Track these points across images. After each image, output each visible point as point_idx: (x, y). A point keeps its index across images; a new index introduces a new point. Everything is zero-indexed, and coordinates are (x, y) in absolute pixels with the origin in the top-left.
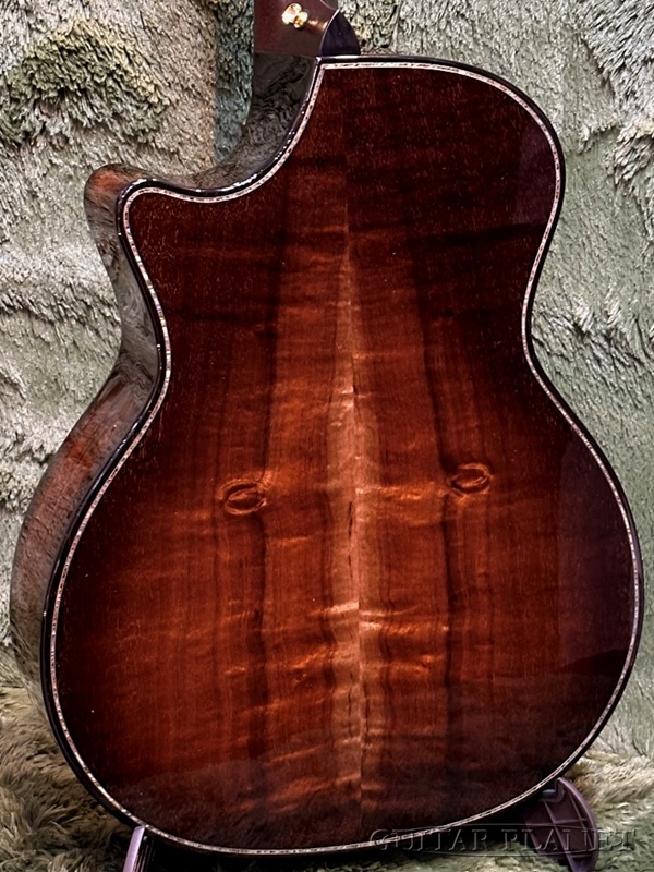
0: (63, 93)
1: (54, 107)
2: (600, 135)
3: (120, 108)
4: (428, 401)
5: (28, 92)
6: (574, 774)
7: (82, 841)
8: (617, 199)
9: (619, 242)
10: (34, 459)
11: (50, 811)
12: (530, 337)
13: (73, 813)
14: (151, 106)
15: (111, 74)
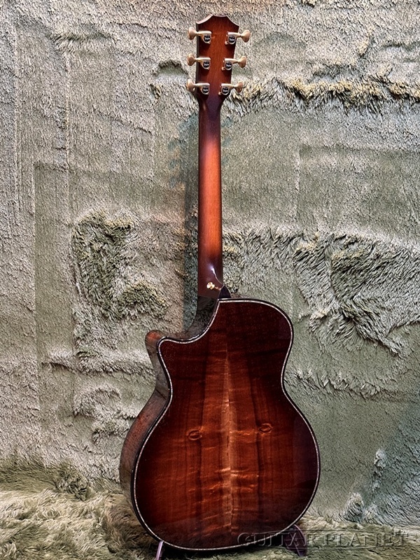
0: (135, 303)
1: (132, 307)
2: (304, 317)
3: (153, 307)
4: (252, 403)
5: (125, 302)
6: (299, 523)
7: (141, 546)
8: (310, 337)
9: (311, 350)
10: (123, 418)
11: (130, 536)
12: (283, 379)
13: (138, 536)
14: (163, 307)
15: (151, 297)
